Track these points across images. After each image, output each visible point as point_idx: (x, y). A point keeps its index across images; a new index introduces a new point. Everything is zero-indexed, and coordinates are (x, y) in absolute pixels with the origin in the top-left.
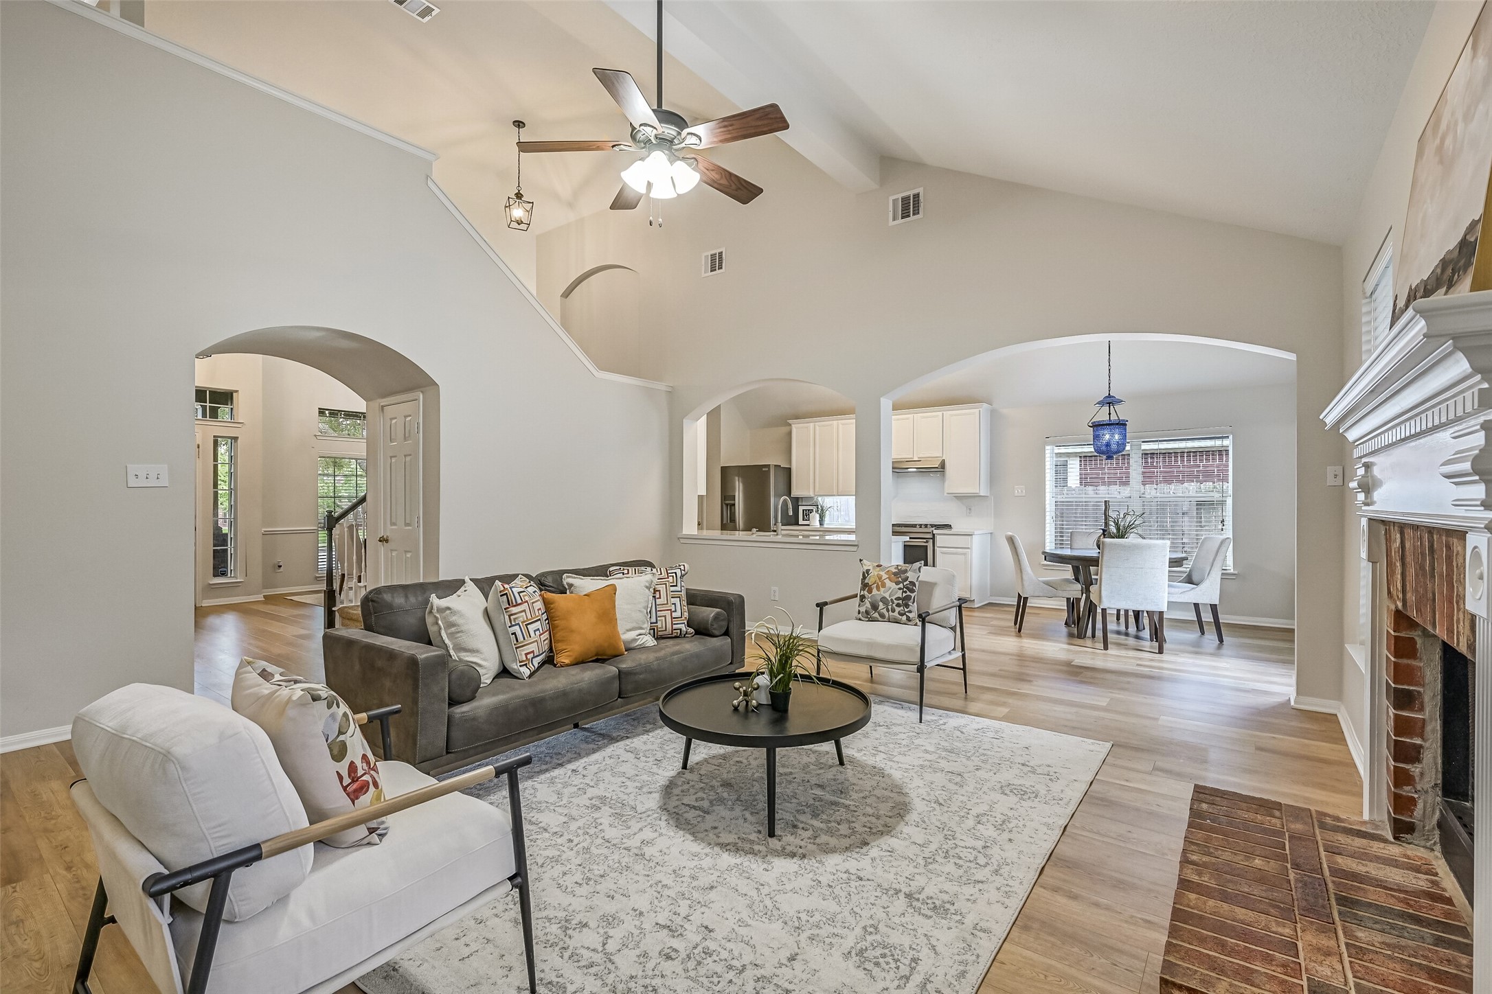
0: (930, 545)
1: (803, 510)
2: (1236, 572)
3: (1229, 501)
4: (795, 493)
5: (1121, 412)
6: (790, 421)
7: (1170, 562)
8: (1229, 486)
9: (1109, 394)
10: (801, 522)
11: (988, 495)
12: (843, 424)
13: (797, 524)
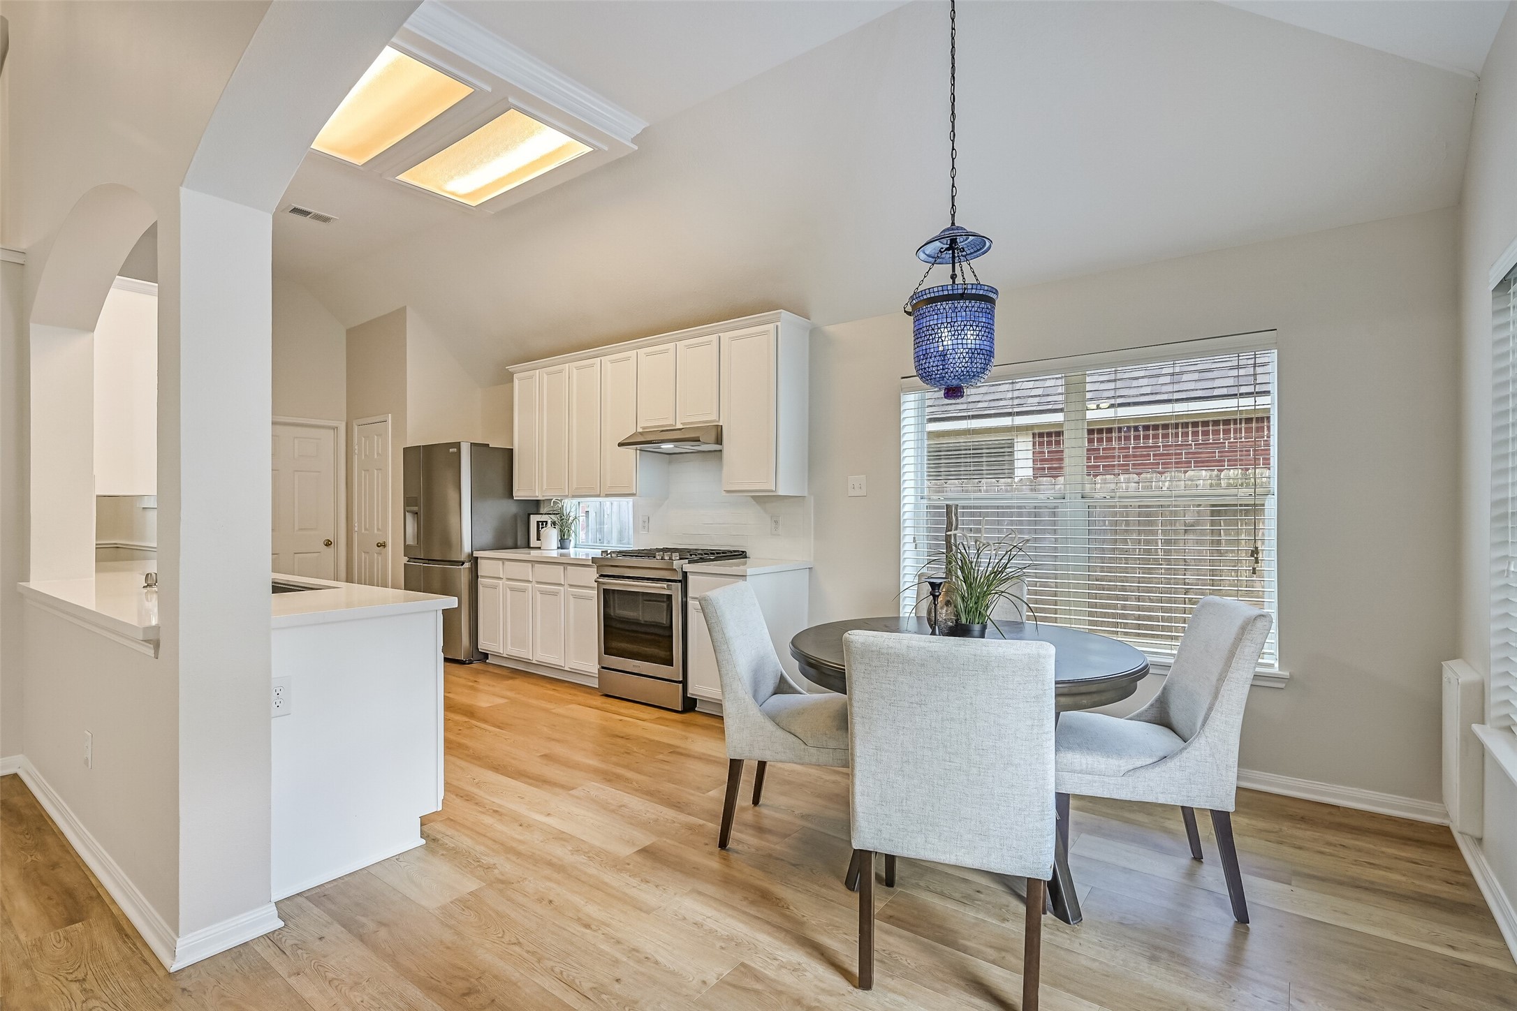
0: (676, 591)
1: (538, 522)
2: (1286, 674)
3: (1271, 504)
4: (520, 493)
5: (979, 271)
6: (511, 368)
7: (1057, 695)
8: (1270, 475)
9: (953, 224)
10: (534, 542)
11: (806, 494)
12: (578, 368)
13: (528, 546)
